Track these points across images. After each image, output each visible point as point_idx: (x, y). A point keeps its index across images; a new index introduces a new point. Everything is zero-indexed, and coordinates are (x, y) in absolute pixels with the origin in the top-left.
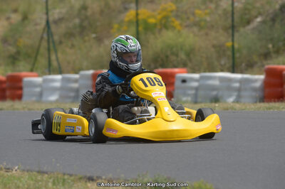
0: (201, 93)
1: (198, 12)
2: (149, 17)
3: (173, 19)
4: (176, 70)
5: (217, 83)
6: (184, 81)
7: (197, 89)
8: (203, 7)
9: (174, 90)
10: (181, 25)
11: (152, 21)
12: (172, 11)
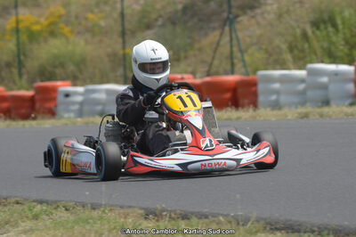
0: (86, 108)
1: (90, 16)
2: (32, 24)
3: (61, 25)
4: (59, 83)
5: (102, 96)
6: (67, 95)
7: (81, 104)
8: (96, 10)
9: (56, 106)
10: (72, 32)
11: (36, 28)
12: (60, 16)
